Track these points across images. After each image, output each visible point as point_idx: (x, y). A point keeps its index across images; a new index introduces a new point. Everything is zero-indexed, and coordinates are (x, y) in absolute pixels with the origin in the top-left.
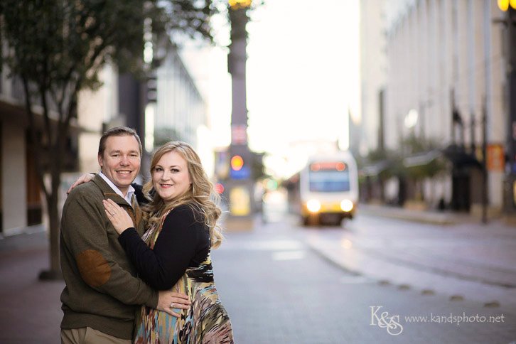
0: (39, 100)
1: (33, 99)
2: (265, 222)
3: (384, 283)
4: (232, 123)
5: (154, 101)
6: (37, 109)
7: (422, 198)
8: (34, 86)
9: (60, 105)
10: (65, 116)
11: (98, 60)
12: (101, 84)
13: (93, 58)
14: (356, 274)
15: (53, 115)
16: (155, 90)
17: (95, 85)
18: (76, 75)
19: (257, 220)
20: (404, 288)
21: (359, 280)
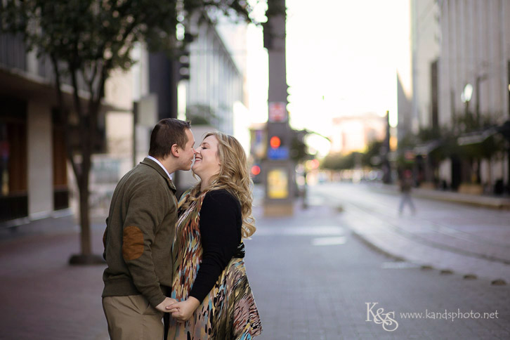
0: (69, 79)
1: (62, 79)
2: (305, 207)
3: (426, 268)
4: (269, 100)
5: (187, 78)
6: (67, 88)
7: (479, 181)
8: (63, 65)
9: (90, 84)
10: (96, 96)
11: (129, 38)
12: (133, 63)
13: (125, 36)
14: (398, 259)
15: (84, 94)
16: (187, 66)
17: (127, 64)
18: (108, 54)
19: (298, 204)
20: (446, 272)
21: (401, 265)
